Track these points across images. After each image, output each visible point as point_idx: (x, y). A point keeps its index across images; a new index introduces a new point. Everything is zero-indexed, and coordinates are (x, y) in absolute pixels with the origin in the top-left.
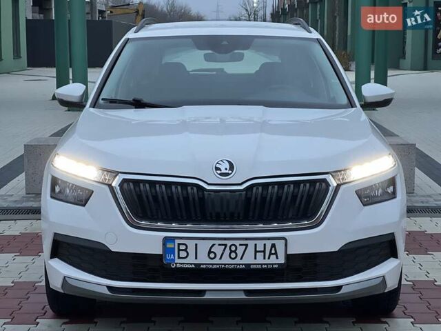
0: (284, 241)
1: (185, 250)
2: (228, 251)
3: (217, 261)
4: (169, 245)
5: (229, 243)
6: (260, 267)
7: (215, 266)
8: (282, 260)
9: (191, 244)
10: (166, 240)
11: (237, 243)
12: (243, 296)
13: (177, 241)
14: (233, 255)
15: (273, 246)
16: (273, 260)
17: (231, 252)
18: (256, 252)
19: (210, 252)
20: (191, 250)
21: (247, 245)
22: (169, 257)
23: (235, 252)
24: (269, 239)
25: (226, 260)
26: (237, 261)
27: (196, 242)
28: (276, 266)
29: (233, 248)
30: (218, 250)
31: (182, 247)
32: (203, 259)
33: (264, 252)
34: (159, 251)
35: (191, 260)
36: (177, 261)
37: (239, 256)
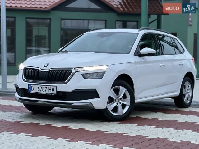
0: (56, 87)
1: (33, 88)
3: (39, 92)
4: (30, 86)
5: (42, 86)
6: (49, 94)
7: (39, 93)
8: (55, 93)
9: (34, 86)
11: (44, 86)
13: (31, 85)
14: (43, 90)
15: (53, 88)
16: (53, 92)
17: (43, 89)
18: (49, 90)
19: (38, 89)
20: (34, 88)
21: (46, 87)
22: (30, 90)
23: (44, 89)
27: (35, 85)
28: (54, 94)
29: (43, 88)
31: (32, 87)
33: (51, 90)
34: (27, 88)
35: (34, 91)
36: (31, 91)
37: (45, 90)
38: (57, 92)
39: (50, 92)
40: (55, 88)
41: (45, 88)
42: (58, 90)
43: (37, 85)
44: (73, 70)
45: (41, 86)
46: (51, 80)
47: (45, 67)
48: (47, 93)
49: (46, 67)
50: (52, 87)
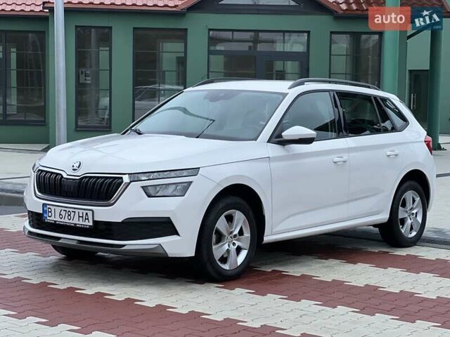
2: (67, 215)
3: (62, 220)
5: (68, 210)
8: (91, 224)
9: (53, 208)
10: (43, 204)
11: (71, 210)
12: (74, 243)
13: (48, 206)
15: (87, 214)
18: (79, 217)
20: (53, 212)
22: (45, 215)
24: (85, 209)
25: (67, 220)
26: (71, 221)
30: (63, 213)
32: (57, 219)
35: (52, 218)
36: (48, 218)
38: (95, 222)
39: (81, 222)
40: (90, 213)
41: (73, 214)
42: (96, 219)
43: (58, 206)
44: (126, 179)
45: (65, 209)
46: (84, 197)
47: (74, 170)
48: (75, 224)
49: (76, 170)
50: (85, 212)
